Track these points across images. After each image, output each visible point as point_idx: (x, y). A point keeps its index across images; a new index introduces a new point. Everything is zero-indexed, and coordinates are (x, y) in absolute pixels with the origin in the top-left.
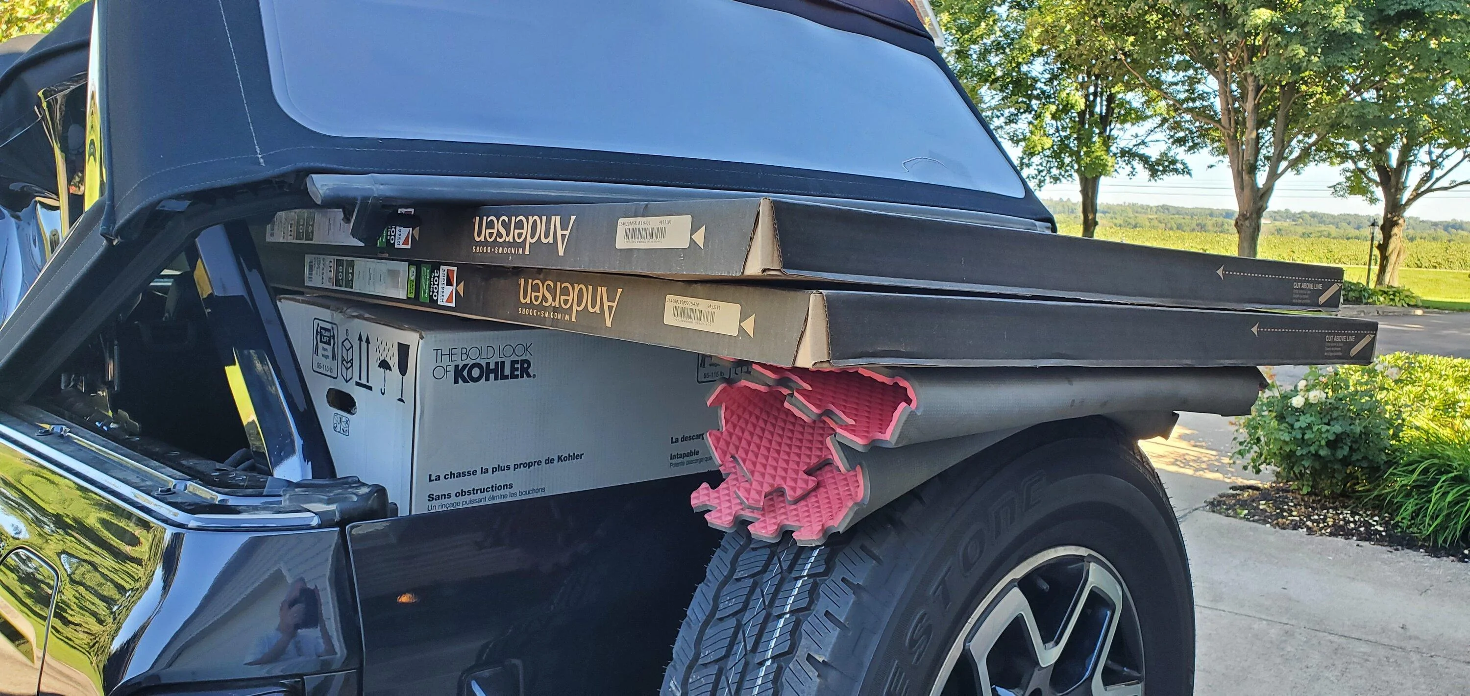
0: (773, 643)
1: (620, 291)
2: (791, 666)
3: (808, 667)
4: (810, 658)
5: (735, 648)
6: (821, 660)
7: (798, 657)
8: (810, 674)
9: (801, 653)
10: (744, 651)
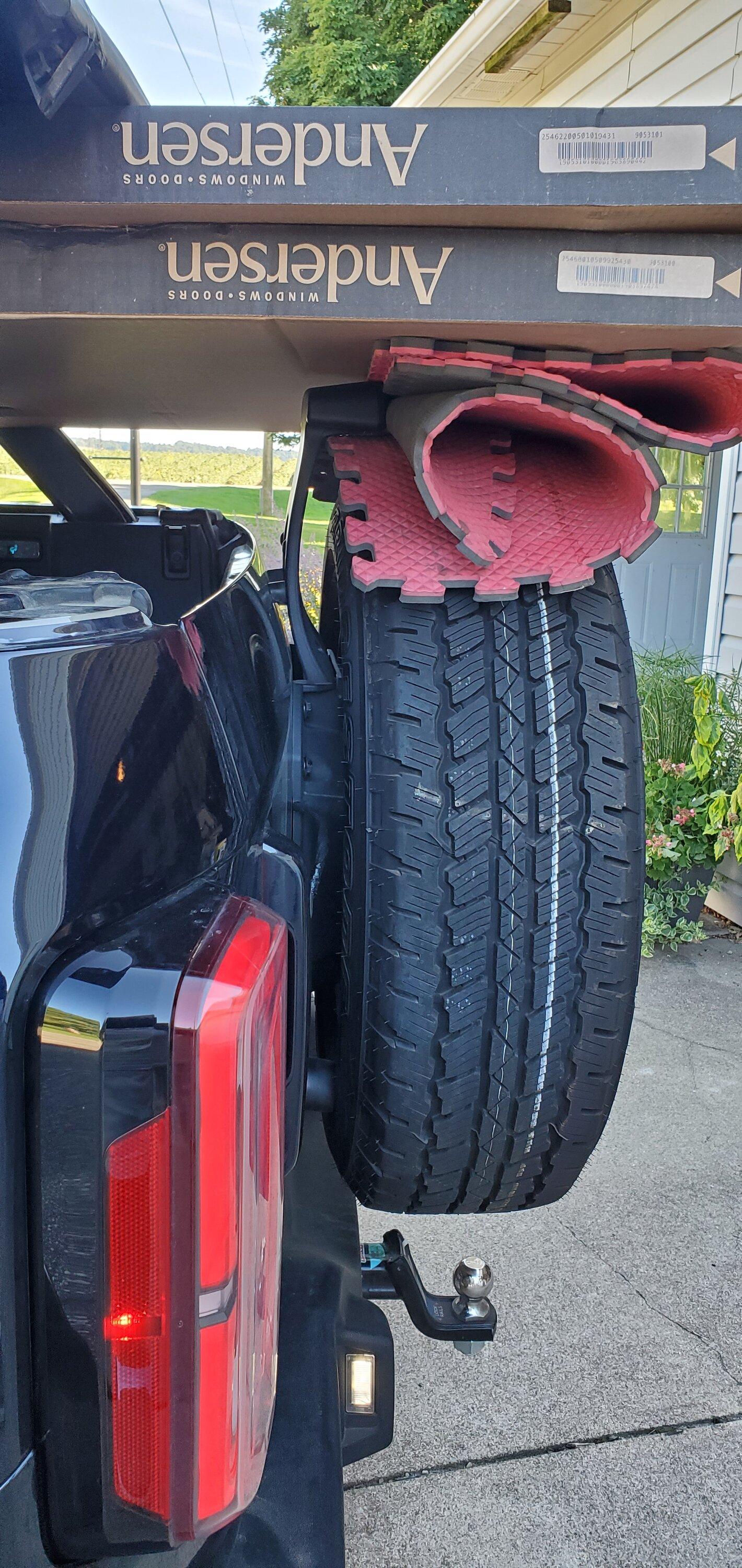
0: (552, 706)
1: (447, 251)
2: (586, 721)
3: (606, 717)
4: (603, 708)
5: (502, 725)
6: (615, 706)
7: (590, 710)
8: (611, 723)
9: (592, 706)
10: (516, 723)
